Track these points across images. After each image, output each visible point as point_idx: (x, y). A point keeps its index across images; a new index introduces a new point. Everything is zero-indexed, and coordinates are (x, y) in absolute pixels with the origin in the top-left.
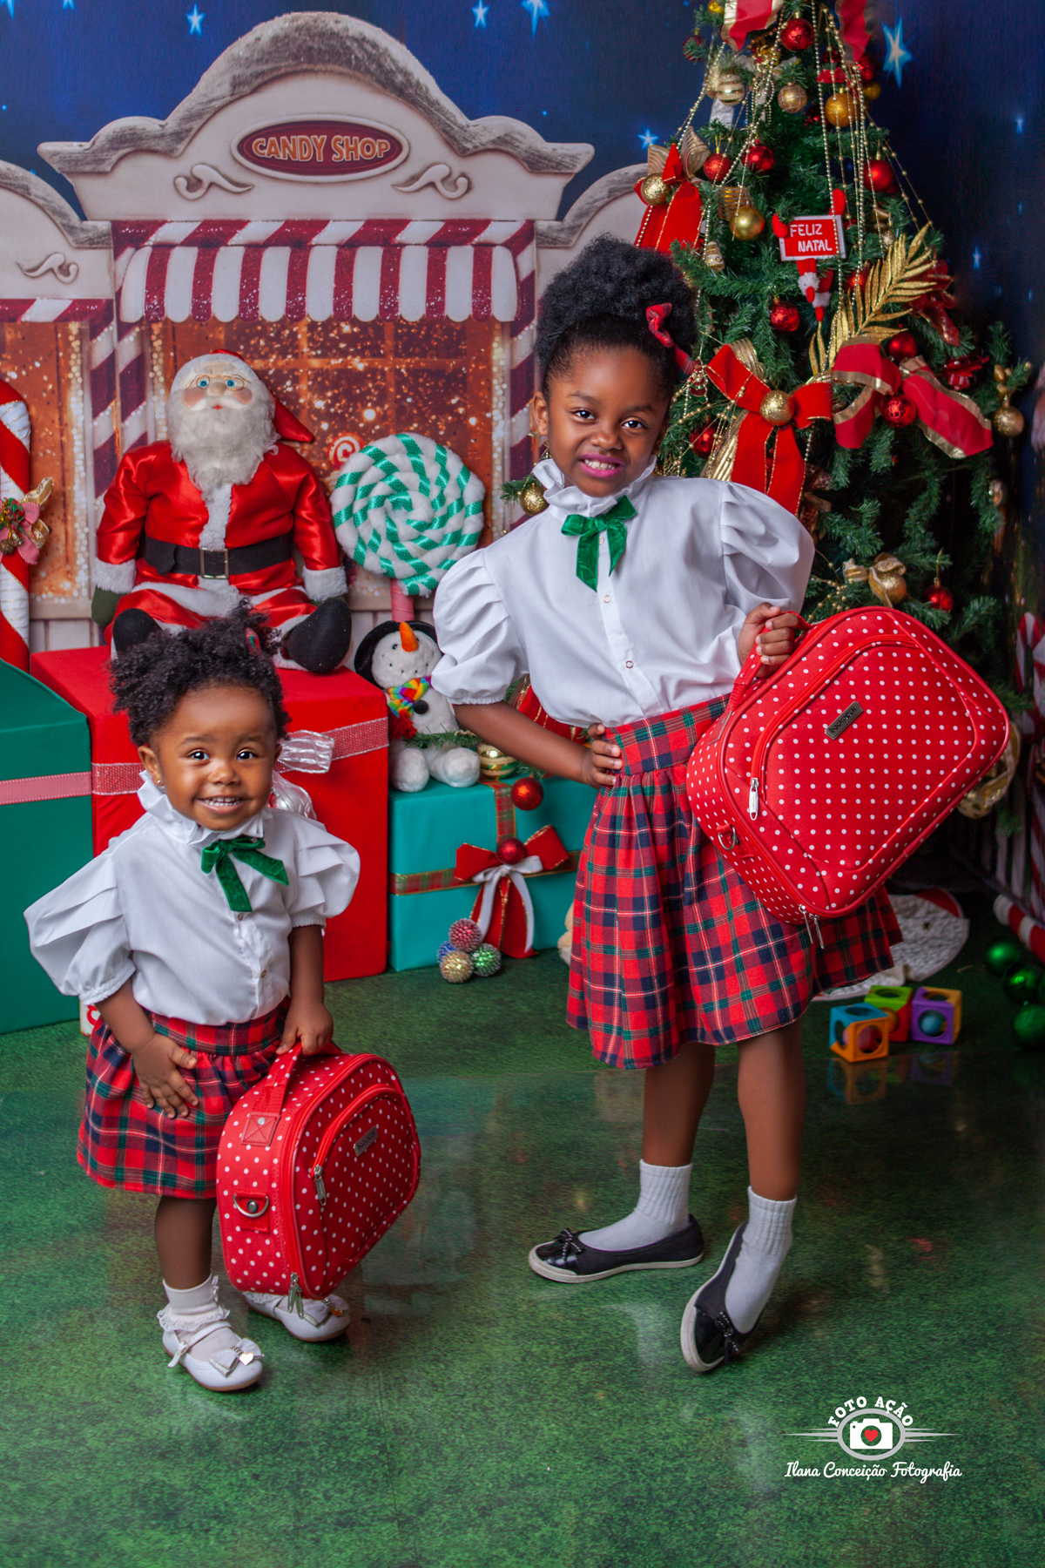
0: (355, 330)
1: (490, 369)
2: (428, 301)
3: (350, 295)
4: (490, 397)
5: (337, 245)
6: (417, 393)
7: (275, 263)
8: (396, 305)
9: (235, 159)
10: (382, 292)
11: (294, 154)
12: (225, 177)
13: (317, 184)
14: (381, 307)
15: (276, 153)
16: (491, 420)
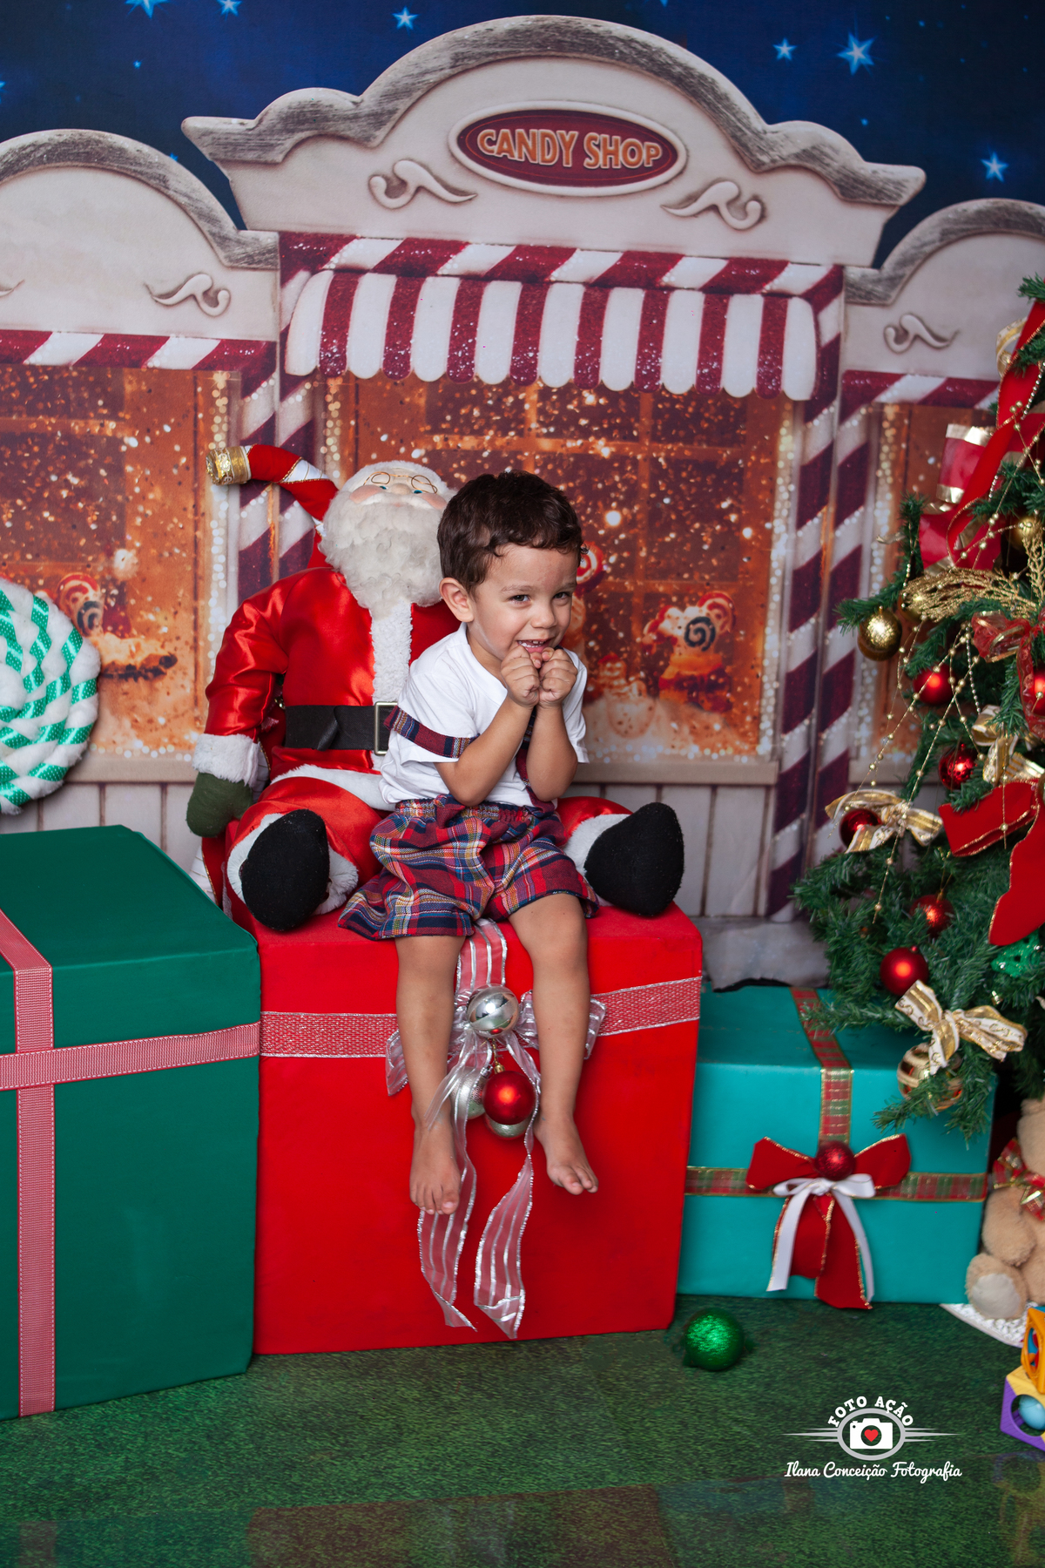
0: (602, 401)
1: (774, 463)
2: (700, 367)
3: (597, 354)
4: (773, 501)
5: (585, 284)
6: (678, 491)
7: (501, 302)
8: (658, 370)
9: (453, 155)
10: (640, 352)
11: (532, 153)
12: (438, 179)
13: (562, 197)
14: (638, 372)
15: (509, 151)
16: (771, 531)
